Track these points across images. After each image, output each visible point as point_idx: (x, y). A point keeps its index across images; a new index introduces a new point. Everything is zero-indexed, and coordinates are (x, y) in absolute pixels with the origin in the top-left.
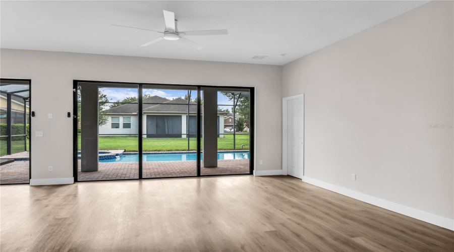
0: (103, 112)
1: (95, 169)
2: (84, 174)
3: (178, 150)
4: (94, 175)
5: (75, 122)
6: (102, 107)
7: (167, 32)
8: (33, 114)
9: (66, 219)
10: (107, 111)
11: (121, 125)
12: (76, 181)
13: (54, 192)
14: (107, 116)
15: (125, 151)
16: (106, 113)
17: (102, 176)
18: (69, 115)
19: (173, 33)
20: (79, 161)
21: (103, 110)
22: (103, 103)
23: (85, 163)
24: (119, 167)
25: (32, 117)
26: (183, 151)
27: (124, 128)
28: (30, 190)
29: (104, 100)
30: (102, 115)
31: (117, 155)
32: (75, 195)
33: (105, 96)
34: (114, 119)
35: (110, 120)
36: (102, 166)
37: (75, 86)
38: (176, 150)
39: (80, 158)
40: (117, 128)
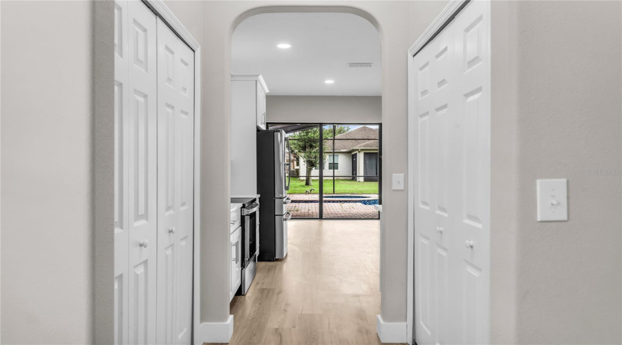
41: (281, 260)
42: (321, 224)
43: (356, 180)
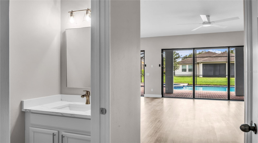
0: (177, 62)
1: (172, 93)
2: (166, 94)
3: (221, 85)
4: (172, 95)
5: (162, 68)
6: (176, 60)
7: (204, 23)
8: (145, 65)
9: (158, 110)
10: (179, 62)
11: (187, 70)
12: (163, 97)
13: (153, 100)
14: (179, 65)
15: (188, 84)
16: (179, 63)
17: (175, 96)
18: (160, 65)
19: (207, 23)
20: (164, 88)
21: (177, 61)
22: (177, 58)
23: (167, 89)
24: (184, 92)
25: (145, 67)
26: (224, 85)
27: (182, 71)
28: (144, 99)
29: (177, 56)
30: (176, 64)
31: (184, 86)
32: (162, 103)
33: (178, 54)
34: (183, 66)
35: (181, 67)
36: (175, 91)
37: (162, 52)
38: (220, 85)
39: (164, 87)
40: (185, 71)
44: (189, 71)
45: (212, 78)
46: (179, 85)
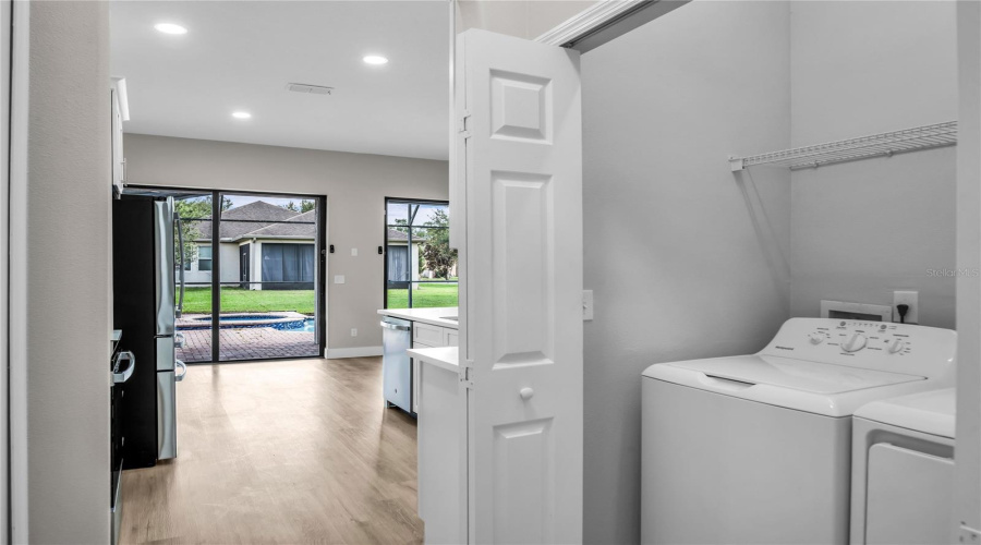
8: (332, 249)
18: (381, 250)
41: (167, 462)
42: (215, 373)
43: (248, 288)
44: (200, 269)
45: (293, 292)
46: (204, 319)
